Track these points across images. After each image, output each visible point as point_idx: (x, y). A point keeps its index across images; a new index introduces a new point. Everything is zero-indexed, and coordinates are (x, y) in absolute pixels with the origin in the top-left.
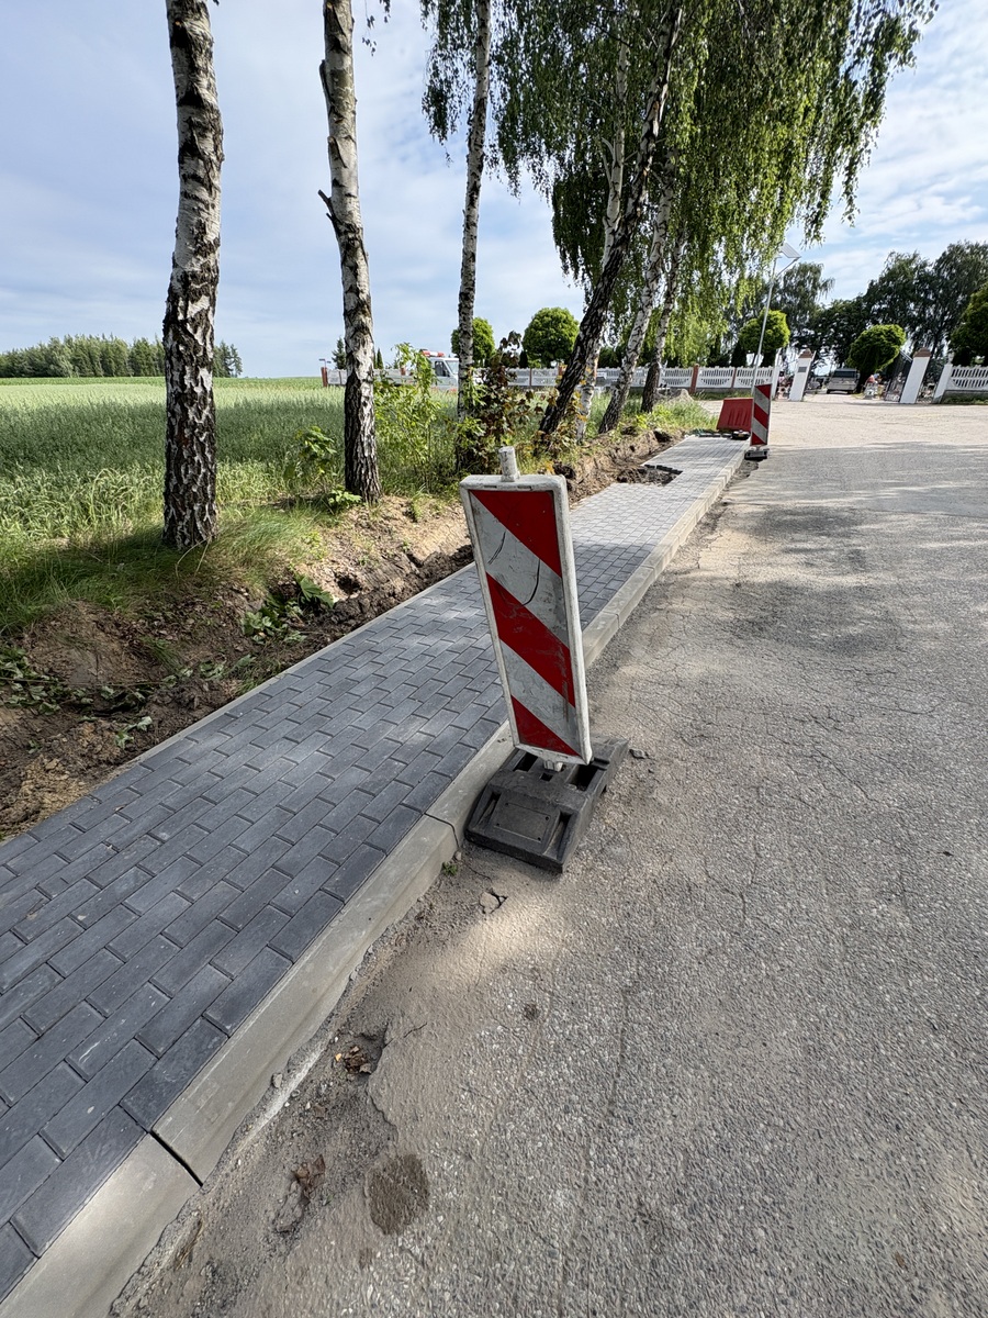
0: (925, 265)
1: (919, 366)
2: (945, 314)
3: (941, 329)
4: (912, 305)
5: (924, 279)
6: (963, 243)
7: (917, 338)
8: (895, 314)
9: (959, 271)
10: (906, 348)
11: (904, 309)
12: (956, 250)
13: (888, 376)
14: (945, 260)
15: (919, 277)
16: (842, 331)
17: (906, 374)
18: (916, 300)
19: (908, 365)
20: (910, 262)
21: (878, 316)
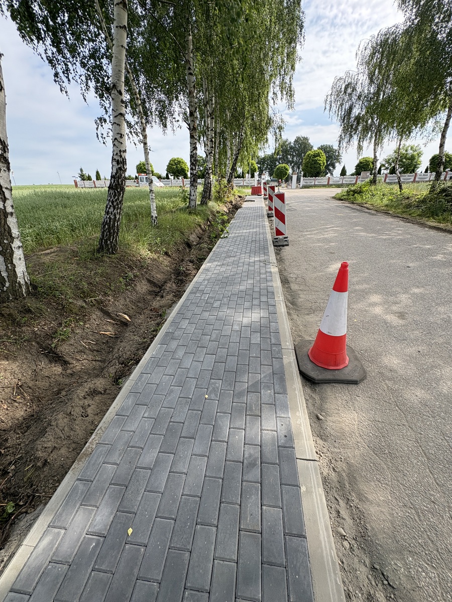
0: (290, 143)
1: (295, 177)
2: (299, 160)
3: (299, 165)
4: (289, 157)
5: (291, 148)
6: (300, 136)
7: (293, 168)
8: (284, 160)
9: (301, 145)
10: (290, 171)
11: (287, 158)
12: (298, 138)
13: (287, 181)
14: (296, 141)
15: (289, 147)
16: (269, 165)
17: (292, 180)
18: (290, 155)
19: (292, 177)
20: (286, 142)
21: (280, 160)
